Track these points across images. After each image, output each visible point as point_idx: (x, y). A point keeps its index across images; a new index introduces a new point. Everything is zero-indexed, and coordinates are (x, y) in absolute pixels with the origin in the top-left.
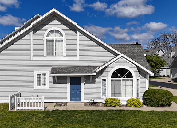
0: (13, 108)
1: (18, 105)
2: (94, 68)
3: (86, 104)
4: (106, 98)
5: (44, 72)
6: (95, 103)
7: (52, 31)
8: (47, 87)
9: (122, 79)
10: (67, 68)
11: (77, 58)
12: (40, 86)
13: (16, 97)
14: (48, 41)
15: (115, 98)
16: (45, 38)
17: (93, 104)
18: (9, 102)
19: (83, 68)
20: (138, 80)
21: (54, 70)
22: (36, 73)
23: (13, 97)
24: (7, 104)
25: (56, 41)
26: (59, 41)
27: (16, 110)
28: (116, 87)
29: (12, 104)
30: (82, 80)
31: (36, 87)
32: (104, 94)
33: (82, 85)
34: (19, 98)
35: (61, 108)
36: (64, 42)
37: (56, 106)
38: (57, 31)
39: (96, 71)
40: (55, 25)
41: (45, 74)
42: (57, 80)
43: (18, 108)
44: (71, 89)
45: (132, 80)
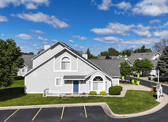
0: (45, 95)
1: (47, 94)
2: (85, 76)
3: (80, 94)
4: (90, 91)
5: (60, 78)
6: (85, 94)
7: (64, 58)
8: (62, 85)
9: (98, 81)
10: (72, 76)
11: (77, 71)
12: (58, 85)
13: (46, 90)
14: (62, 62)
15: (95, 91)
16: (61, 61)
17: (84, 94)
18: (43, 93)
19: (80, 76)
20: (106, 82)
21: (65, 77)
22: (56, 78)
23: (45, 90)
24: (42, 94)
25: (67, 62)
26: (68, 62)
27: (46, 97)
28: (96, 85)
29: (44, 94)
30: (79, 82)
31: (56, 85)
32: (90, 89)
33: (79, 84)
34: (48, 91)
35: (67, 96)
36: (71, 63)
37: (66, 95)
38: (67, 58)
39: (86, 78)
40: (66, 54)
41: (61, 79)
42: (67, 82)
43: (47, 96)
44: (74, 86)
45: (103, 82)
